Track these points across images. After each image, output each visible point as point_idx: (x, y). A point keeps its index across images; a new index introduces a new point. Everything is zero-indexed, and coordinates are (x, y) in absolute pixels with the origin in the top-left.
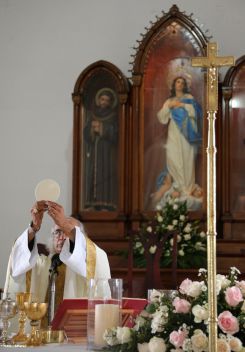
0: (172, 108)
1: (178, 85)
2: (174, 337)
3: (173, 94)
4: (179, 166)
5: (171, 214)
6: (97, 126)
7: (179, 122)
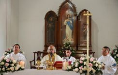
0: (67, 21)
1: (68, 16)
2: (80, 68)
3: (67, 18)
4: (68, 34)
5: (67, 45)
6: (50, 25)
7: (68, 24)
